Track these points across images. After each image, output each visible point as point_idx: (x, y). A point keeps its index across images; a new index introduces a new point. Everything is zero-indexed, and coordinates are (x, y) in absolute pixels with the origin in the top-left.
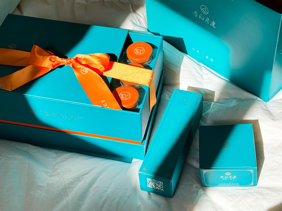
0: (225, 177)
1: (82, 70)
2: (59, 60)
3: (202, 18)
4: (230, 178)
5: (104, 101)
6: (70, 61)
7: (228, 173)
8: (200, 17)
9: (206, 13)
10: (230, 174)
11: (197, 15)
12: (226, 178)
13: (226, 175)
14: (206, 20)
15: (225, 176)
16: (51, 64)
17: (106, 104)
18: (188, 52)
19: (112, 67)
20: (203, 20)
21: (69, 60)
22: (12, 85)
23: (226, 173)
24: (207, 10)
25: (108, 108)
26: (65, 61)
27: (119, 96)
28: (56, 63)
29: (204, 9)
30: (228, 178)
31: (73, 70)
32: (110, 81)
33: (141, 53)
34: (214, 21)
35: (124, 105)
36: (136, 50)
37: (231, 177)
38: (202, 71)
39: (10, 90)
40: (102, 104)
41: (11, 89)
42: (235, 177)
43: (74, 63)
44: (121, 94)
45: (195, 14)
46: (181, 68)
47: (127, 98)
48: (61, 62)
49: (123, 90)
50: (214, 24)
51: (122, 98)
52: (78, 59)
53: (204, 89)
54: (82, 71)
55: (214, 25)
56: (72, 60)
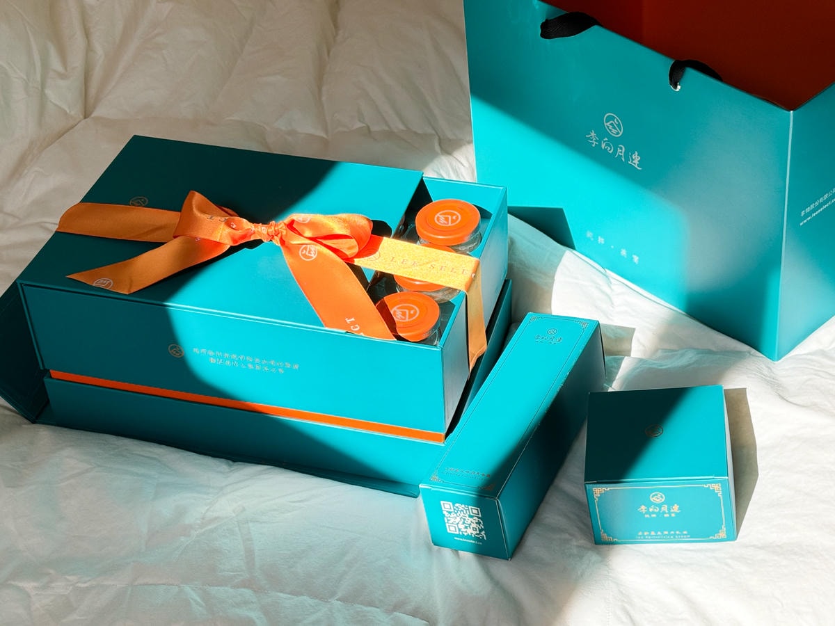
0: (651, 510)
1: (302, 251)
2: (247, 227)
3: (609, 149)
4: (664, 513)
5: (353, 319)
6: (276, 228)
7: (657, 495)
8: (603, 146)
9: (618, 133)
10: (662, 497)
11: (596, 141)
12: (653, 513)
13: (653, 504)
14: (619, 150)
15: (650, 506)
16: (229, 233)
17: (357, 326)
18: (576, 245)
19: (378, 248)
20: (610, 152)
21: (273, 228)
22: (132, 281)
23: (653, 497)
24: (619, 125)
25: (362, 334)
26: (263, 228)
27: (392, 313)
28: (239, 233)
29: (611, 124)
30: (659, 512)
31: (283, 251)
32: (369, 279)
33: (452, 223)
34: (636, 153)
35: (402, 332)
36: (438, 217)
37: (665, 508)
38: (610, 287)
39: (127, 293)
40: (346, 326)
41: (129, 290)
42: (676, 508)
43: (284, 232)
44: (395, 309)
45: (592, 140)
46: (555, 278)
47: (409, 318)
48: (254, 233)
49: (401, 301)
50: (636, 159)
51: (398, 317)
52: (294, 226)
53: (613, 326)
54: (303, 255)
55: (636, 162)
56: (280, 227)
